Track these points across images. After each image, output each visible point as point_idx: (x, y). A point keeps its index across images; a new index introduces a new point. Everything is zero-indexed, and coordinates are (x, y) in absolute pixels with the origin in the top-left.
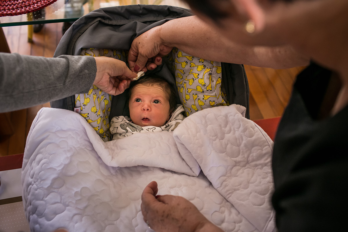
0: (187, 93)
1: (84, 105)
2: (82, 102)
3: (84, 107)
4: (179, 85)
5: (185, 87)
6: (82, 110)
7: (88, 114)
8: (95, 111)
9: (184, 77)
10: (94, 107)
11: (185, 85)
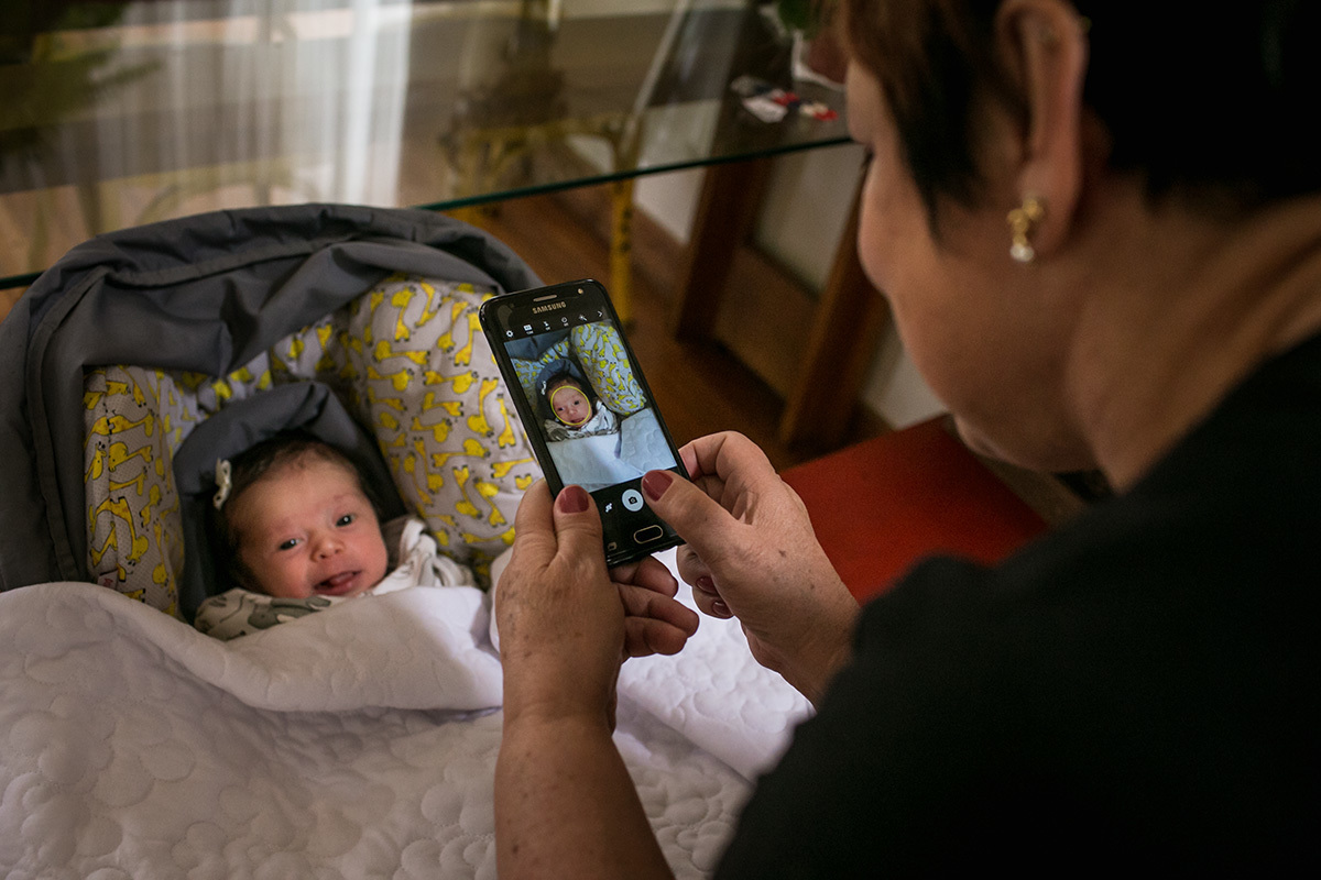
0: (432, 469)
1: (130, 563)
2: (122, 553)
3: (129, 568)
4: (394, 451)
5: (423, 453)
6: (124, 581)
7: (144, 591)
8: (163, 580)
9: (406, 423)
10: (160, 565)
11: (419, 446)
